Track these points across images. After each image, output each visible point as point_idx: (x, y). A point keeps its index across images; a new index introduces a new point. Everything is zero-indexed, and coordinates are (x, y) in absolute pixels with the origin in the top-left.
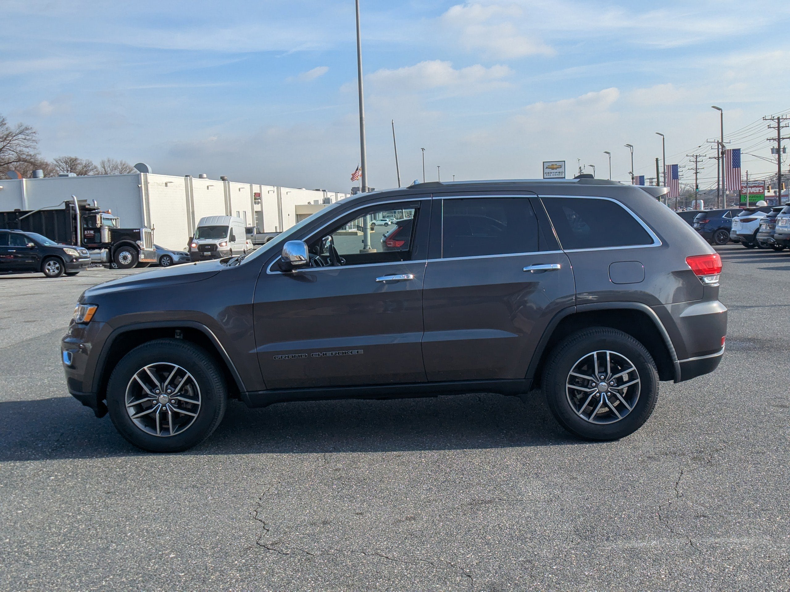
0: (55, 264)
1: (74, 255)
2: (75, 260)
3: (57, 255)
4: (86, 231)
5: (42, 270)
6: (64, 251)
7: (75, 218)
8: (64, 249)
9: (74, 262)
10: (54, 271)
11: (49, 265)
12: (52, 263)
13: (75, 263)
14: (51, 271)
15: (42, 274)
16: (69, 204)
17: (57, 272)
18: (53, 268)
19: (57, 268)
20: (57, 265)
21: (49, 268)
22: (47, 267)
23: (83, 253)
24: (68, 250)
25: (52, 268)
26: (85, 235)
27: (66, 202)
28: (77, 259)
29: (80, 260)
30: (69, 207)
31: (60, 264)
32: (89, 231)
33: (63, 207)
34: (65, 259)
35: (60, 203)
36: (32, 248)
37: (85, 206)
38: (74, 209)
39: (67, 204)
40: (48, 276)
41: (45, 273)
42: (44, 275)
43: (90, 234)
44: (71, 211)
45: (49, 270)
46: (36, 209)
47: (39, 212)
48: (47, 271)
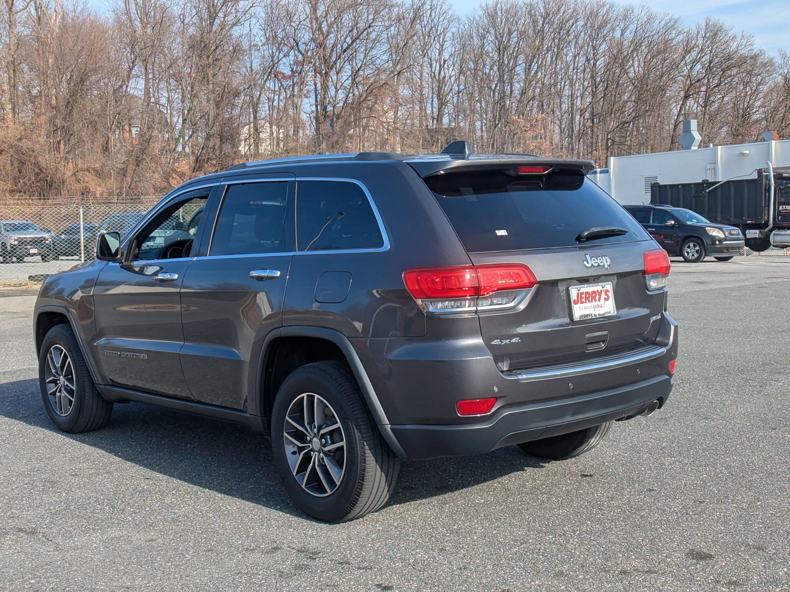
0: (695, 246)
1: (718, 236)
2: (717, 243)
3: (699, 235)
4: (781, 207)
5: (681, 255)
6: (706, 231)
7: (769, 191)
8: (707, 228)
9: (716, 245)
10: (693, 255)
11: (689, 247)
12: (691, 245)
13: (718, 246)
14: (691, 254)
15: (681, 259)
16: (762, 173)
17: (696, 255)
18: (693, 251)
19: (697, 252)
20: (697, 248)
21: (689, 250)
22: (686, 249)
23: (731, 234)
24: (710, 230)
25: (691, 250)
26: (779, 211)
27: (758, 170)
28: (721, 241)
29: (725, 242)
30: (762, 175)
31: (700, 247)
32: (784, 206)
33: (755, 176)
34: (707, 241)
35: (751, 172)
36: (673, 227)
37: (782, 174)
38: (768, 178)
39: (760, 172)
40: (687, 261)
41: (684, 257)
42: (683, 260)
43: (786, 210)
44: (764, 181)
45: (688, 253)
46: (725, 180)
47: (728, 182)
48: (686, 254)
